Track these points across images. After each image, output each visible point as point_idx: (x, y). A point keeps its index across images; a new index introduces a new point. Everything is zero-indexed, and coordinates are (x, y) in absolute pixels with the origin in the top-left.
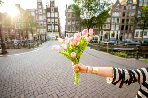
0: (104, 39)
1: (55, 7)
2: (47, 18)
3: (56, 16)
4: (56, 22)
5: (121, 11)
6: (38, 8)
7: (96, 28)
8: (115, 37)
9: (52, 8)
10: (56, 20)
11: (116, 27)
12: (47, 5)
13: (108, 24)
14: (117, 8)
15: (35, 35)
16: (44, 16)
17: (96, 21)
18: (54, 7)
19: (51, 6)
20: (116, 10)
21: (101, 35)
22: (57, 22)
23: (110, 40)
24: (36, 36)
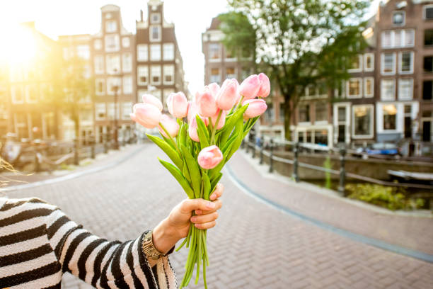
0: (354, 137)
1: (165, 25)
2: (137, 64)
3: (169, 55)
4: (169, 79)
5: (415, 28)
6: (105, 33)
7: (317, 96)
8: (400, 127)
9: (155, 29)
10: (169, 70)
11: (401, 89)
12: (139, 20)
13: (366, 79)
14: (398, 17)
15: (88, 126)
16: (127, 56)
17: (314, 68)
18: (161, 24)
19: (153, 22)
20: (395, 26)
21: (339, 120)
22: (173, 78)
23: (379, 138)
24: (91, 129)
